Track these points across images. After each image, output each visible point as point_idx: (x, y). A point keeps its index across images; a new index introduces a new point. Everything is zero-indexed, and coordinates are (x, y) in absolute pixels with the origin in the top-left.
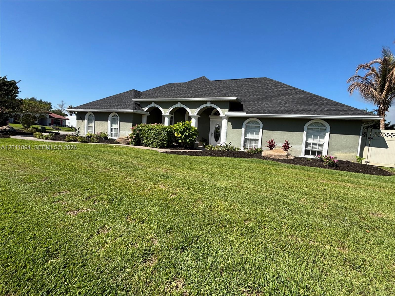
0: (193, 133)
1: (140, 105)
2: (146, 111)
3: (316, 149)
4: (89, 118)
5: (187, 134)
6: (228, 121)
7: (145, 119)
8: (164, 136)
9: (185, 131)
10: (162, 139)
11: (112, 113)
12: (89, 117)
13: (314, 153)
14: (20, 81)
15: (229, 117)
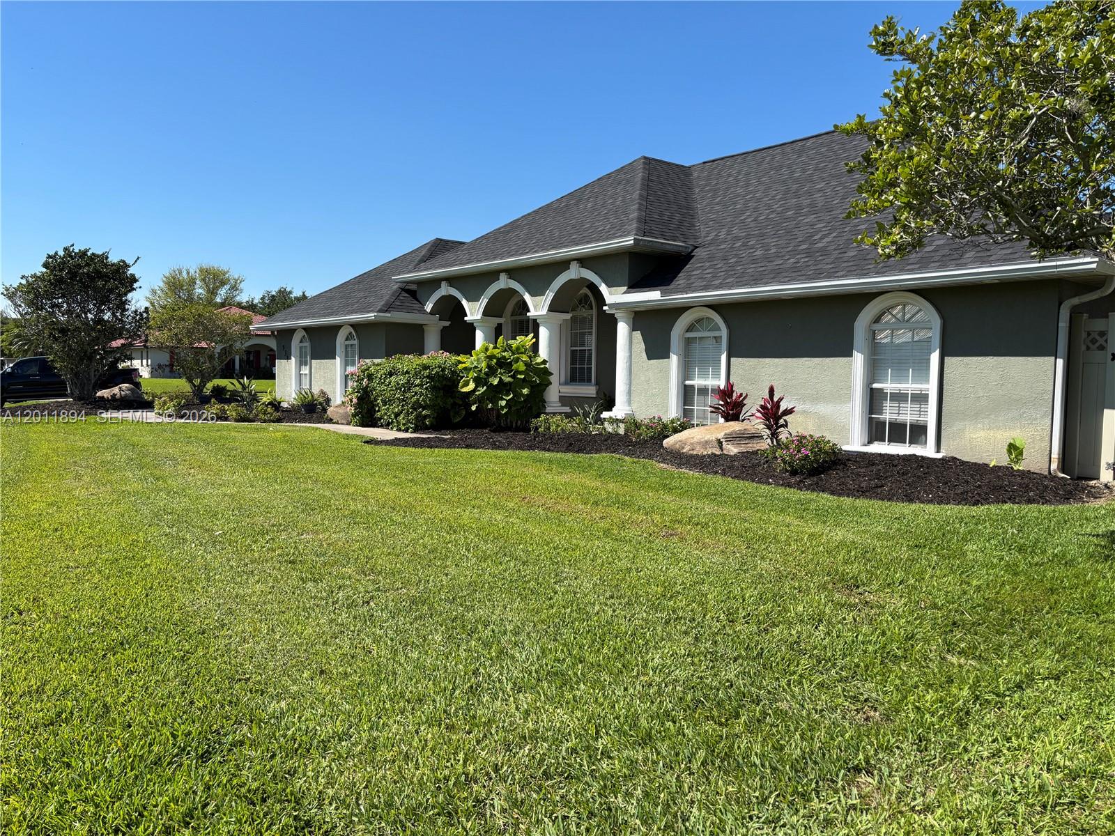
0: (519, 376)
1: (414, 292)
2: (431, 313)
3: (908, 415)
4: (301, 348)
5: (496, 382)
6: (634, 328)
7: (432, 339)
8: (420, 392)
9: (492, 371)
10: (418, 399)
11: (342, 326)
12: (301, 344)
13: (897, 432)
14: (138, 258)
15: (636, 313)
